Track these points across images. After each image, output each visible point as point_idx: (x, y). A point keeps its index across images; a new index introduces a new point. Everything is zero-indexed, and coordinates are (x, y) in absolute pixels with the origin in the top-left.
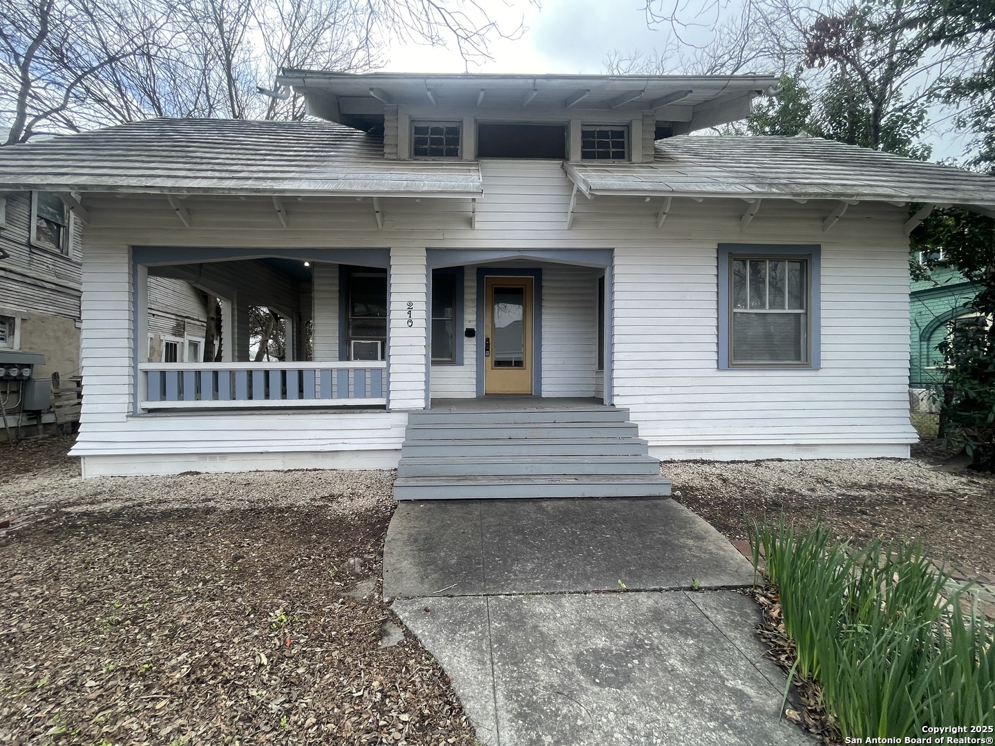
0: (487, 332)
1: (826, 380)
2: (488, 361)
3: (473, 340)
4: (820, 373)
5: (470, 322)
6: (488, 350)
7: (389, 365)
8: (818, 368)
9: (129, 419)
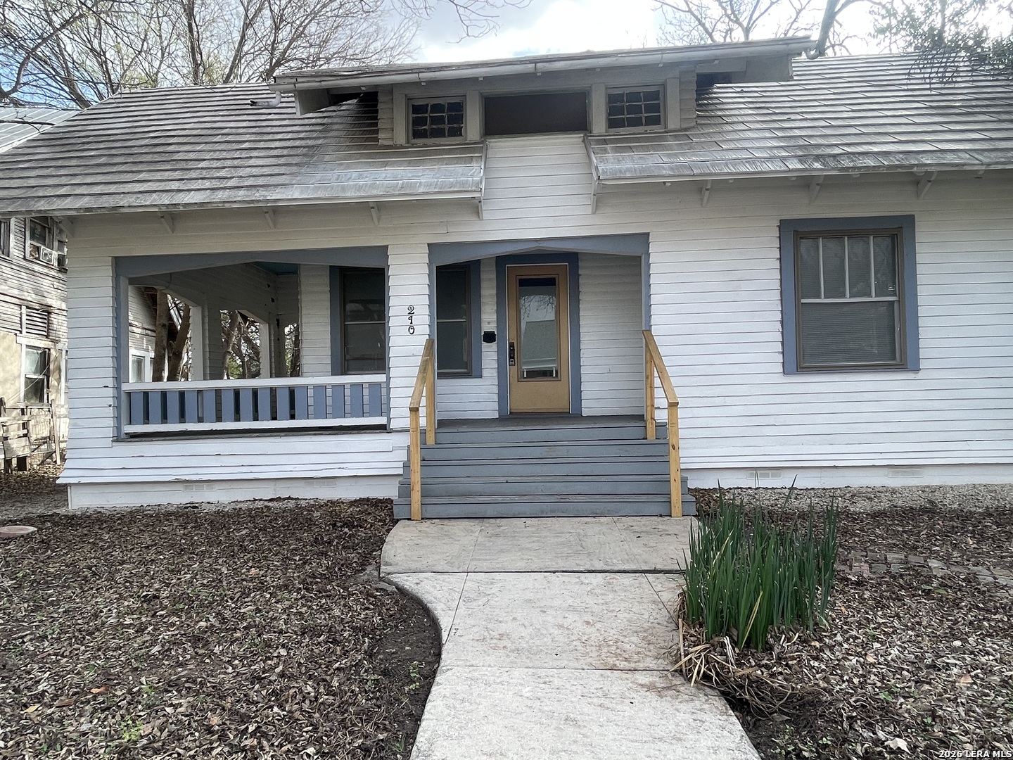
0: (510, 335)
1: (929, 385)
2: (512, 372)
3: (494, 345)
4: (921, 375)
5: (489, 323)
6: (513, 358)
7: (389, 378)
8: (917, 369)
9: (114, 444)
